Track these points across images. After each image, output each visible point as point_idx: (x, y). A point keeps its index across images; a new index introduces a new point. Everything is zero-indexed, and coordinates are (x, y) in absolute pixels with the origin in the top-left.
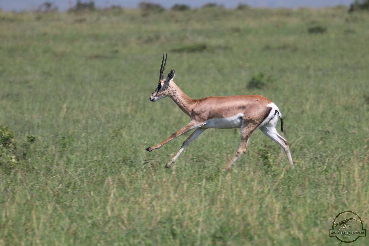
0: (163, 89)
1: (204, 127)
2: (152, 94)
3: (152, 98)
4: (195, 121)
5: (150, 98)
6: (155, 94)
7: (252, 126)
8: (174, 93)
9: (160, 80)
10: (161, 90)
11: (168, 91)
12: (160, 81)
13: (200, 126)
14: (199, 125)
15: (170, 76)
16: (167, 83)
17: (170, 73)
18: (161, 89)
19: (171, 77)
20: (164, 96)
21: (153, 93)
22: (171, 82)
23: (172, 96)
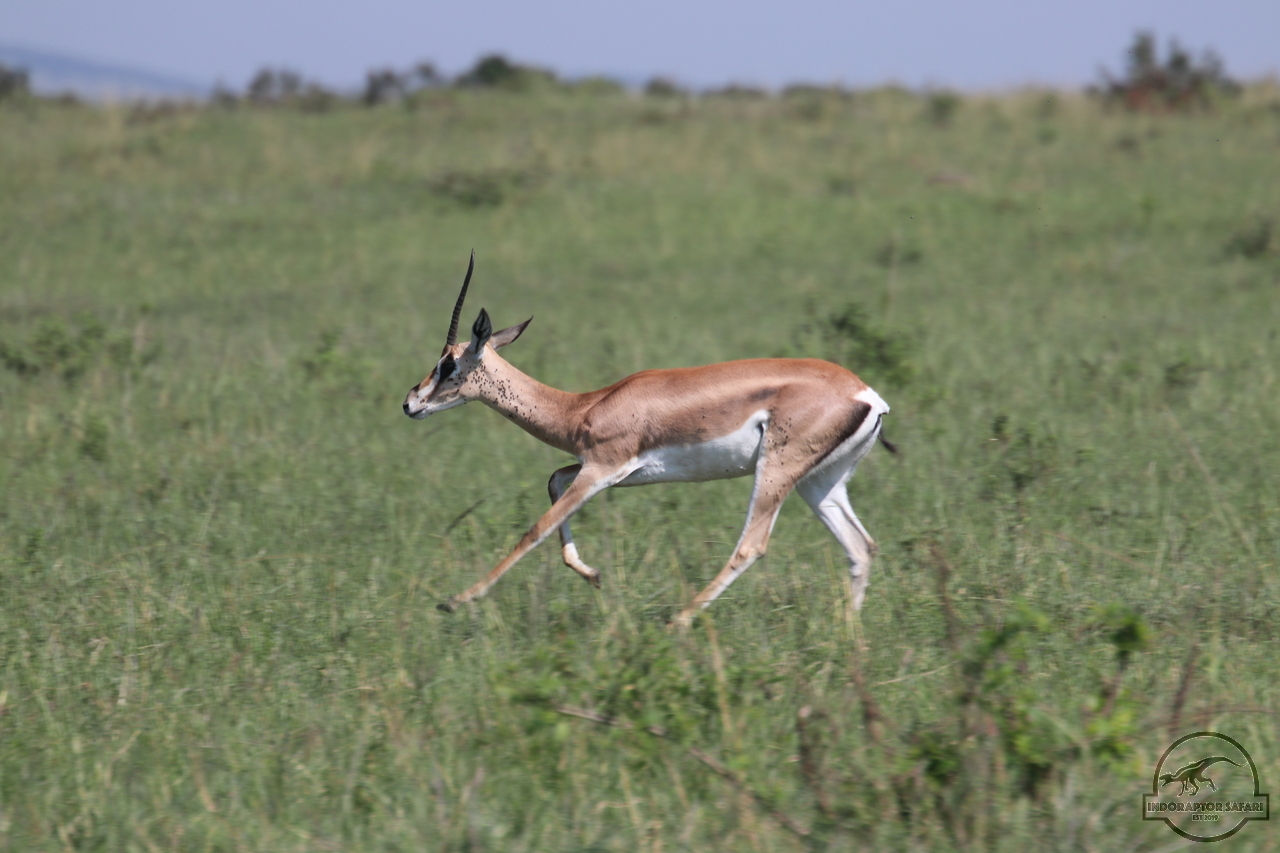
0: (460, 378)
1: (632, 481)
2: (413, 393)
3: (414, 405)
4: (596, 464)
5: (406, 407)
6: (426, 391)
7: (798, 461)
8: (502, 390)
9: (448, 343)
10: (452, 380)
11: (479, 384)
12: (450, 347)
13: (618, 481)
14: (614, 475)
15: (481, 333)
16: (473, 354)
17: (479, 322)
18: (453, 375)
19: (485, 334)
20: (462, 401)
21: (417, 389)
22: (488, 354)
23: (496, 402)
